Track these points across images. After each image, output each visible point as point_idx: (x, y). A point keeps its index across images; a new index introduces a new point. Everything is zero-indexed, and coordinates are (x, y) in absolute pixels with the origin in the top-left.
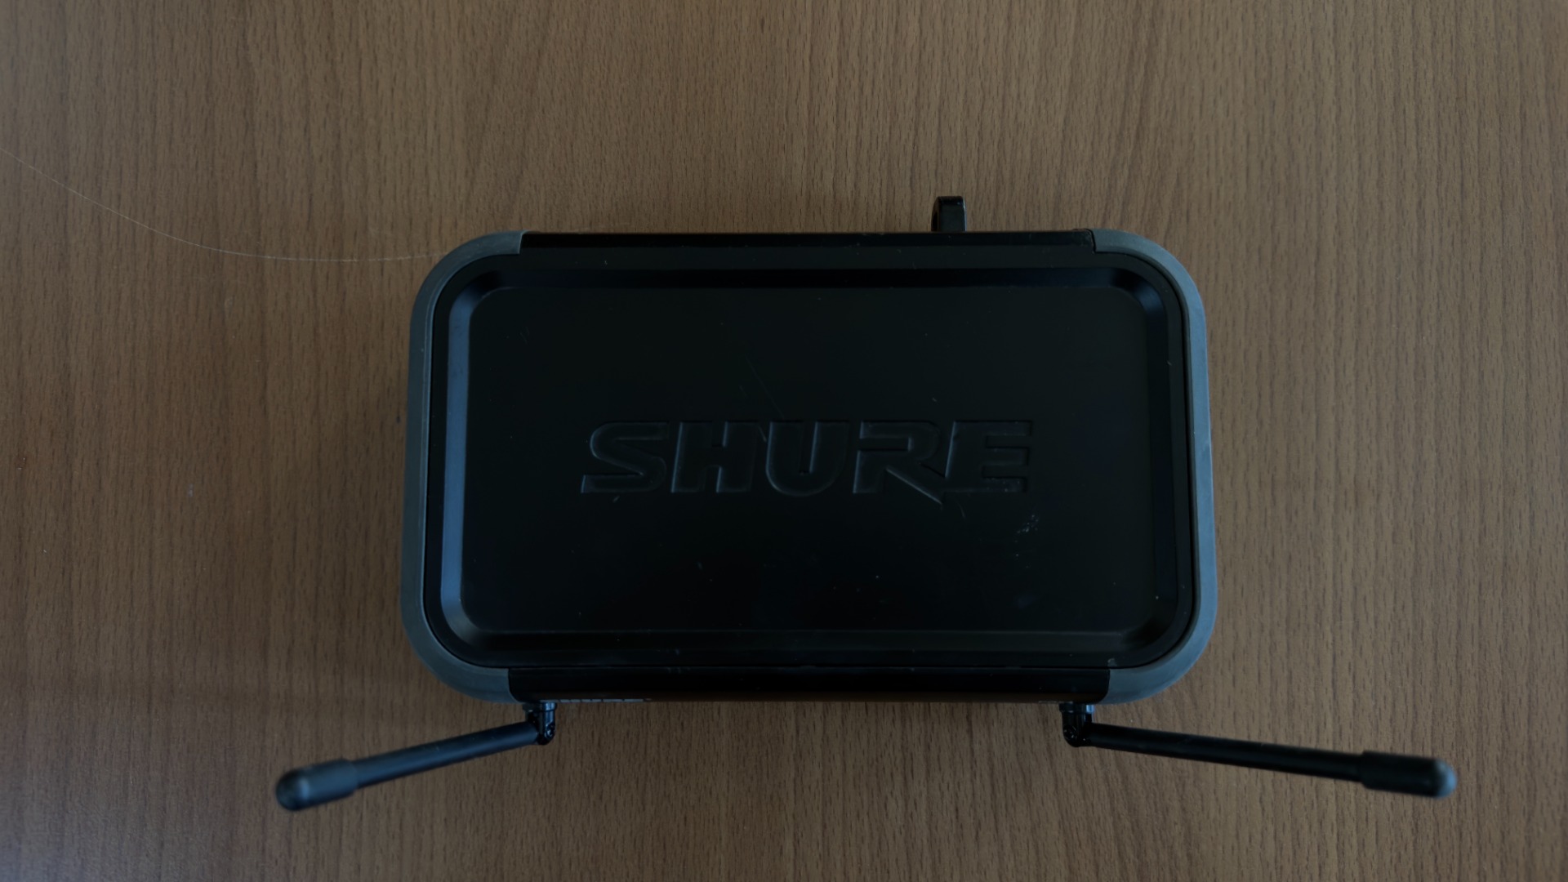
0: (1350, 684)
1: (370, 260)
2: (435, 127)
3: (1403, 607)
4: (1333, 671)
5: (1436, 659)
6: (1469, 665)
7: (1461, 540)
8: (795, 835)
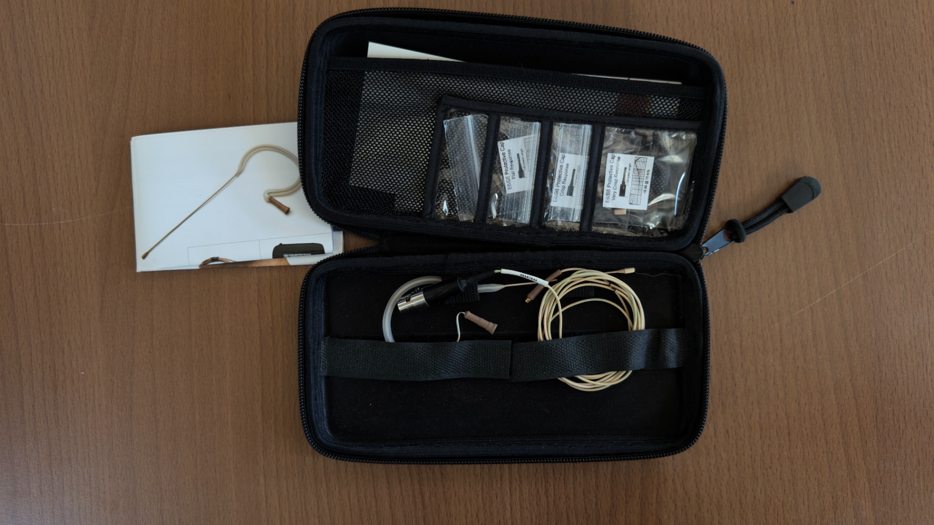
1: (54, 223)
2: (79, 157)
8: (264, 475)
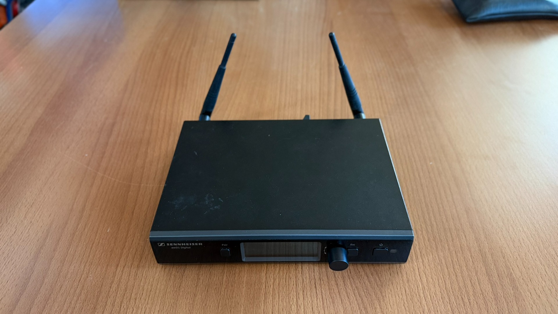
0: (425, 275)
3: (435, 257)
4: (419, 272)
5: (447, 269)
6: (457, 270)
7: (447, 241)
